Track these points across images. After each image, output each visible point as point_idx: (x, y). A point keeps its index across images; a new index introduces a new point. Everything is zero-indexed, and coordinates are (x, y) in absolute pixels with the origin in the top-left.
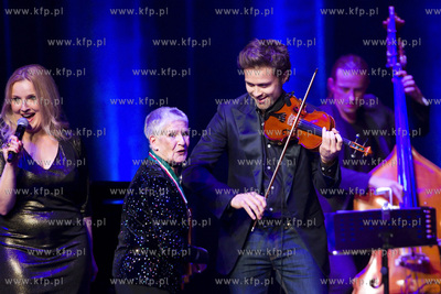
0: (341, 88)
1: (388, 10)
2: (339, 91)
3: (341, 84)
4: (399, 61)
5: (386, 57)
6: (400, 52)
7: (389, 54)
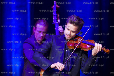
0: (38, 31)
1: (54, 3)
2: (37, 32)
3: (38, 30)
4: (57, 22)
5: (53, 20)
6: (58, 18)
7: (54, 19)
